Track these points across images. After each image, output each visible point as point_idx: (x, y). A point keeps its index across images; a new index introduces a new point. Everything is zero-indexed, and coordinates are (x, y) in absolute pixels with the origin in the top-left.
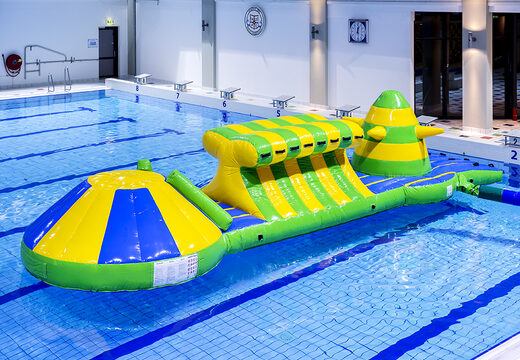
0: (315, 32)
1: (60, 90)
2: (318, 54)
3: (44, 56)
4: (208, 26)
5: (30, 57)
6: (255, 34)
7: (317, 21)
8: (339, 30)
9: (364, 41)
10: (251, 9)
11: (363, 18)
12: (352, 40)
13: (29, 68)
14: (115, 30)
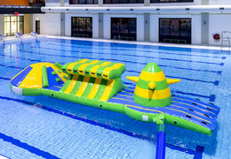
13: (224, 39)
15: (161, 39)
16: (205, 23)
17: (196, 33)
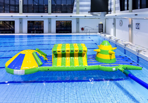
0: (129, 26)
1: (88, 34)
2: (130, 31)
3: (88, 28)
4: (114, 24)
5: (86, 28)
6: (121, 26)
7: (130, 24)
8: (134, 26)
9: (139, 29)
10: (120, 21)
11: (138, 23)
12: (136, 28)
13: (85, 30)
14: (102, 24)
15: (57, 32)
16: (78, 23)
17: (74, 28)
